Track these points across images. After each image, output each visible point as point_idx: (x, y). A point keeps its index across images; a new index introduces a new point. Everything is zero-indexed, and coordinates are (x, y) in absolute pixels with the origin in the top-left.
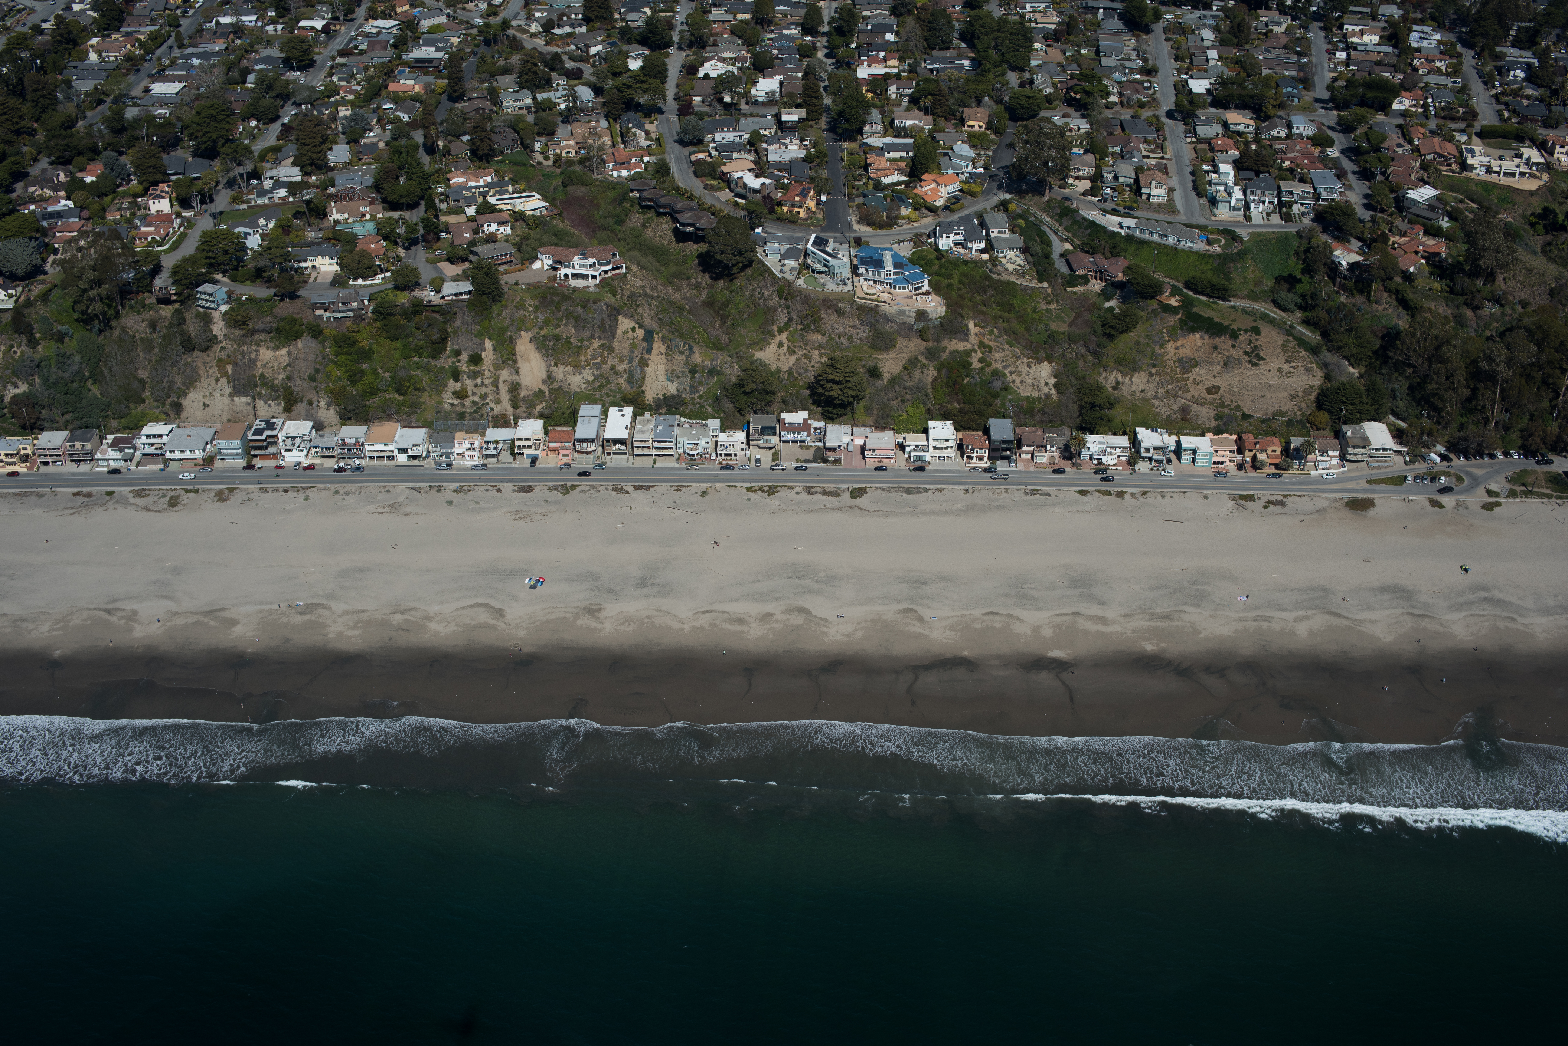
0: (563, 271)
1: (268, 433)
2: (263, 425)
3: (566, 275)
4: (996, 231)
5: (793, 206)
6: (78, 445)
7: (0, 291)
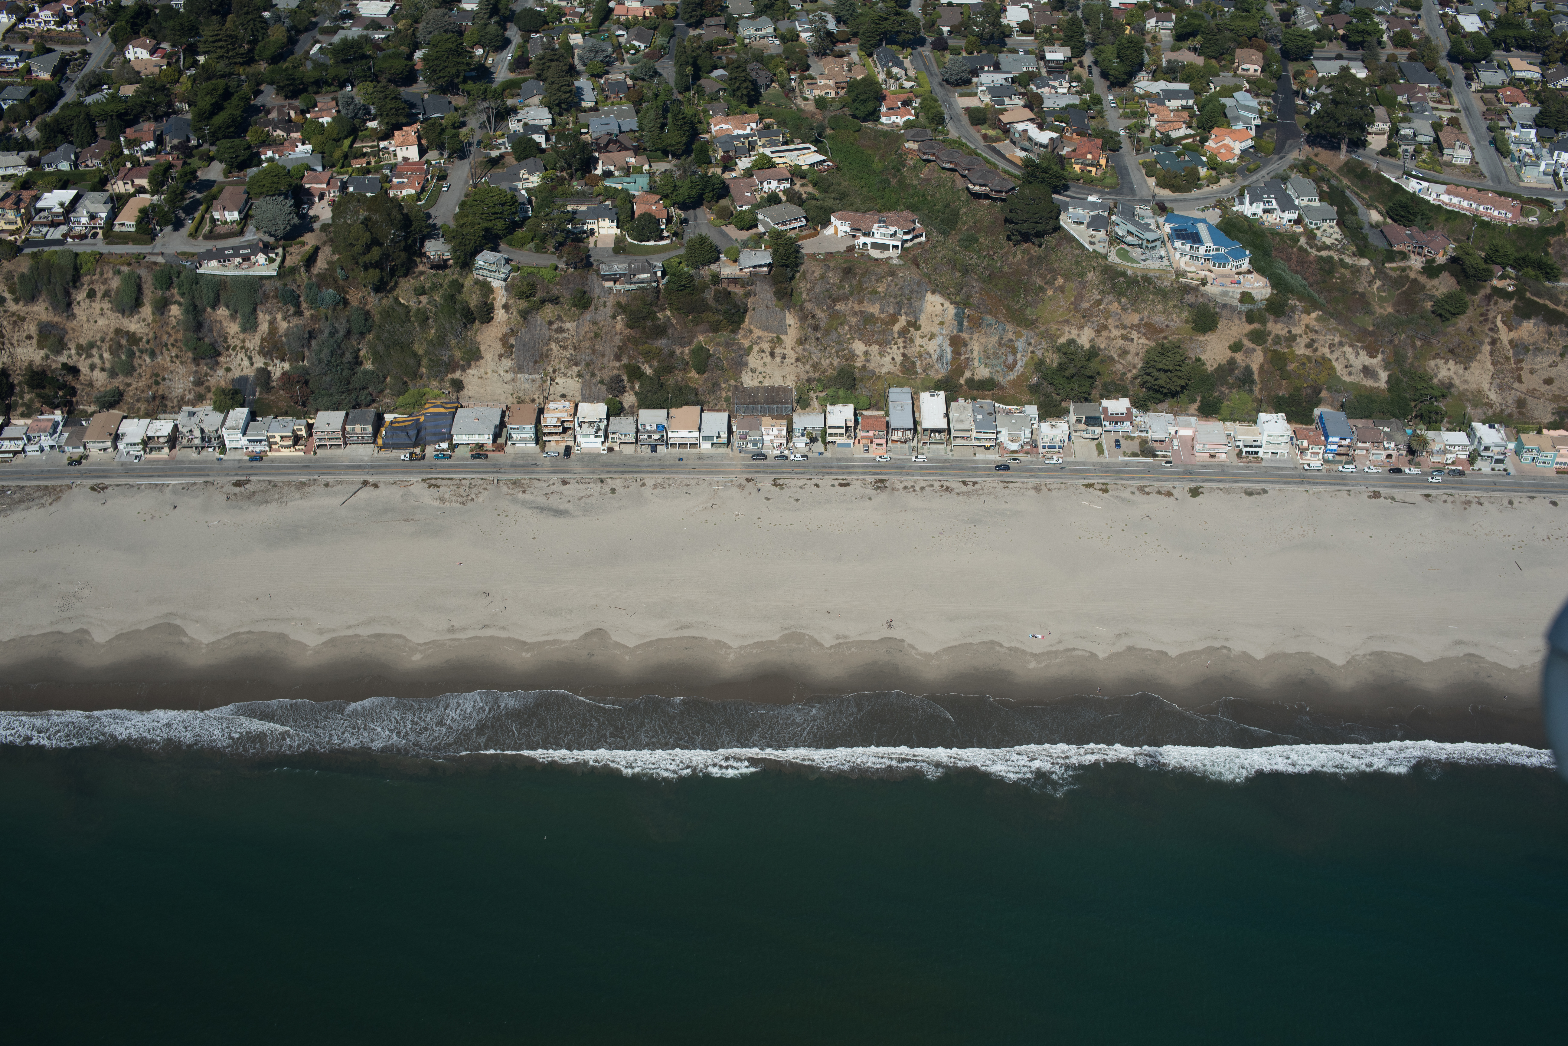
0: (862, 240)
3: (865, 244)
4: (1306, 199)
5: (1085, 163)
6: (358, 428)
7: (261, 255)
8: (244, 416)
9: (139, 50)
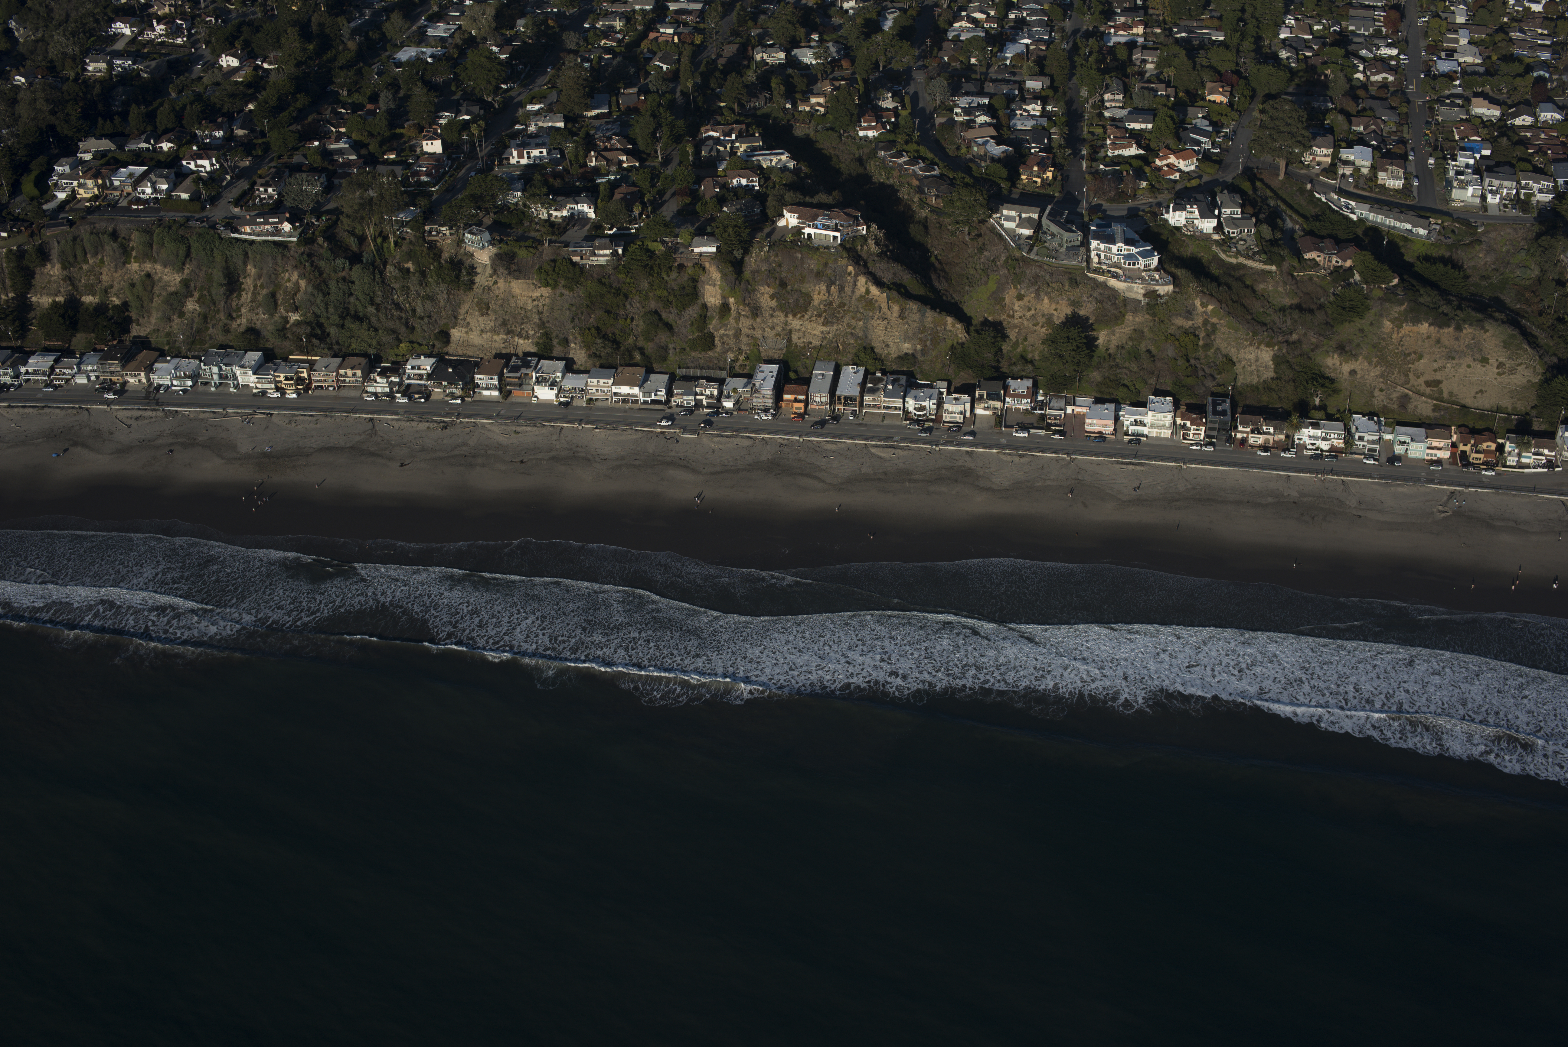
0: (807, 231)
1: (524, 371)
2: (520, 363)
3: (809, 235)
4: (1228, 211)
5: (1032, 175)
6: (350, 372)
7: (286, 223)
8: (257, 358)
9: (230, 58)
